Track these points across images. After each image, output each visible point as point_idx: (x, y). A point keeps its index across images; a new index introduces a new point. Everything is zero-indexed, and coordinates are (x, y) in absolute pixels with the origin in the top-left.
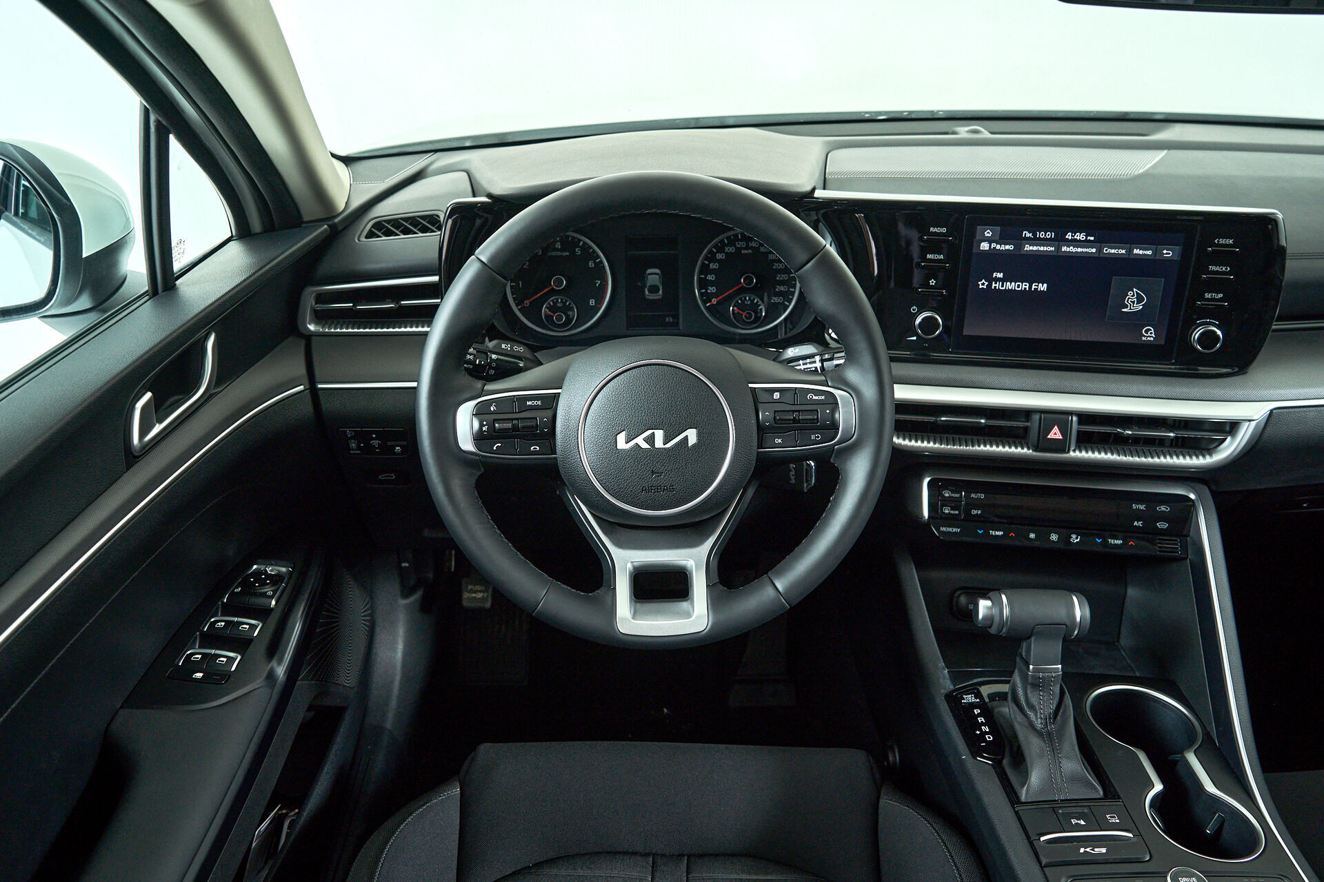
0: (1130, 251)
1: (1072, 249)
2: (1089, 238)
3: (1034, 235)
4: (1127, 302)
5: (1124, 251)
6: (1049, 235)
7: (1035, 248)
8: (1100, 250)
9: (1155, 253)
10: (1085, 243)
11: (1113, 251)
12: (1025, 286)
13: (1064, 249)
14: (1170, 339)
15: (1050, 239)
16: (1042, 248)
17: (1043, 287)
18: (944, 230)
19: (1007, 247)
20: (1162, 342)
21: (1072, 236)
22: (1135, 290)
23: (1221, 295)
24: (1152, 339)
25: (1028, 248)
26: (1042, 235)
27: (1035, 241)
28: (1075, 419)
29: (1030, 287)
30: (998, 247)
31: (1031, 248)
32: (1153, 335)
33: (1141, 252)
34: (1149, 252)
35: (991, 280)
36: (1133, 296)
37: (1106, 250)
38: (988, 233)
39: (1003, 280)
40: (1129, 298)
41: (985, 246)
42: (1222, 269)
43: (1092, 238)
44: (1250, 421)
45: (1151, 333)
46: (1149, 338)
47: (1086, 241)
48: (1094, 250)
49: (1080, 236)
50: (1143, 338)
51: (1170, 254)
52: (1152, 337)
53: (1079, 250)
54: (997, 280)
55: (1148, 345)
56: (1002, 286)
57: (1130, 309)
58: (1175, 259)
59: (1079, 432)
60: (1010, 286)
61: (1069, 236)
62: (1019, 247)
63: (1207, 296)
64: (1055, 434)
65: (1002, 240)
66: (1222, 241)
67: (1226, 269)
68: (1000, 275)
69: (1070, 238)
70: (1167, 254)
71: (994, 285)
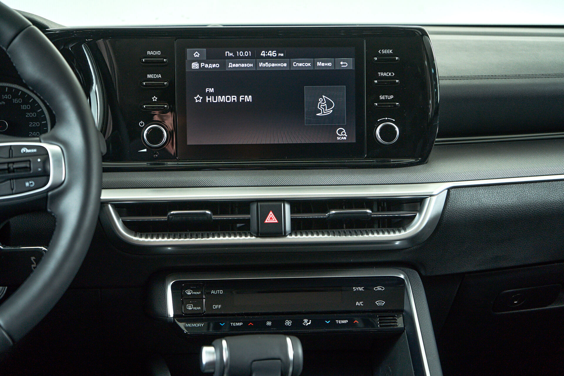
0: (314, 64)
1: (267, 65)
2: (279, 55)
3: (235, 54)
4: (320, 107)
5: (309, 64)
6: (246, 54)
7: (237, 65)
8: (290, 64)
9: (334, 64)
10: (277, 59)
11: (301, 65)
12: (234, 98)
13: (261, 65)
14: (359, 135)
15: (248, 57)
16: (243, 65)
17: (249, 99)
18: (158, 53)
19: (214, 66)
20: (354, 141)
21: (265, 54)
22: (324, 96)
23: (392, 97)
24: (345, 138)
25: (231, 65)
26: (241, 54)
27: (236, 59)
28: (287, 207)
29: (238, 99)
30: (206, 66)
31: (234, 65)
32: (345, 135)
33: (323, 64)
34: (329, 64)
35: (205, 95)
36: (323, 102)
37: (295, 64)
38: (197, 54)
39: (215, 94)
40: (320, 104)
41: (195, 66)
42: (388, 74)
43: (282, 55)
44: (431, 196)
45: (344, 133)
46: (342, 138)
47: (277, 57)
48: (285, 65)
49: (272, 54)
50: (338, 138)
51: (346, 65)
52: (345, 136)
53: (273, 65)
54: (209, 94)
55: (342, 144)
56: (215, 100)
57: (323, 113)
58: (351, 68)
59: (292, 220)
60: (222, 99)
61: (263, 54)
62: (224, 65)
63: (382, 97)
64: (271, 218)
65: (209, 59)
66: (384, 52)
67: (392, 74)
68: (212, 90)
69: (264, 55)
70: (343, 65)
71: (207, 99)
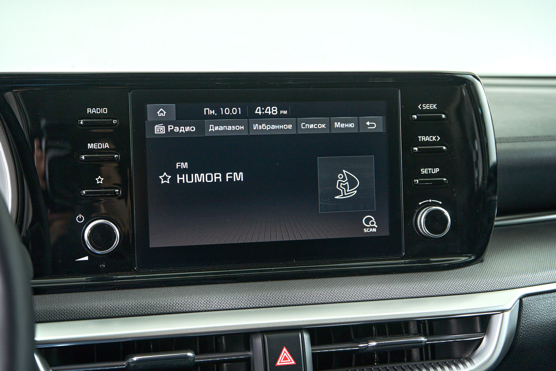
0: (330, 125)
1: (263, 127)
2: (281, 112)
3: (218, 111)
4: (339, 187)
5: (323, 126)
6: (234, 110)
7: (221, 128)
8: (297, 126)
9: (358, 125)
10: (278, 118)
11: (312, 126)
12: (216, 177)
13: (255, 127)
14: (394, 225)
15: (237, 116)
16: (230, 128)
17: (239, 176)
18: (104, 111)
19: (188, 129)
20: (386, 233)
21: (262, 111)
22: (344, 171)
23: (437, 170)
24: (375, 230)
25: (214, 128)
26: (227, 111)
27: (219, 118)
28: (306, 336)
29: (224, 177)
30: (177, 129)
31: (217, 128)
32: (375, 225)
33: (343, 126)
34: (351, 125)
35: (174, 172)
36: (344, 179)
37: (304, 126)
38: (162, 112)
39: (189, 171)
40: (340, 182)
41: (159, 129)
42: (432, 139)
43: (285, 112)
44: (503, 311)
45: (372, 223)
46: (371, 230)
47: (279, 116)
48: (290, 127)
49: (272, 110)
50: (366, 230)
51: (373, 125)
52: (374, 227)
53: (274, 127)
54: (182, 172)
55: (371, 239)
56: (190, 179)
57: (344, 196)
58: (381, 130)
59: (314, 355)
60: (199, 178)
61: (258, 111)
62: (201, 128)
63: (424, 171)
64: (285, 359)
65: (180, 120)
66: (426, 107)
67: (436, 138)
68: (185, 165)
69: (260, 113)
70: (371, 125)
71: (178, 179)
